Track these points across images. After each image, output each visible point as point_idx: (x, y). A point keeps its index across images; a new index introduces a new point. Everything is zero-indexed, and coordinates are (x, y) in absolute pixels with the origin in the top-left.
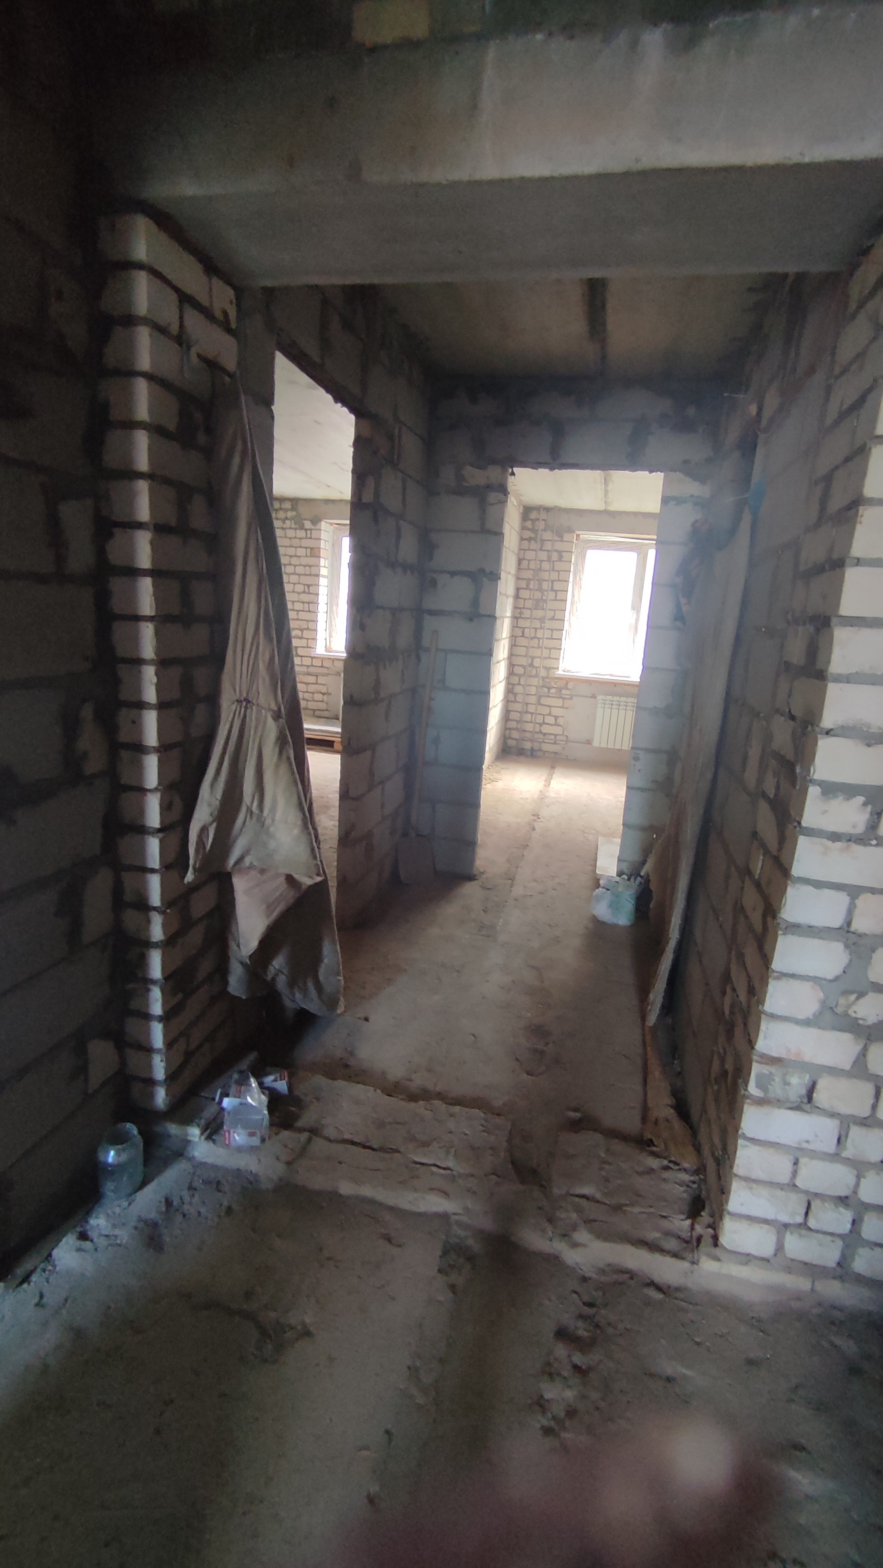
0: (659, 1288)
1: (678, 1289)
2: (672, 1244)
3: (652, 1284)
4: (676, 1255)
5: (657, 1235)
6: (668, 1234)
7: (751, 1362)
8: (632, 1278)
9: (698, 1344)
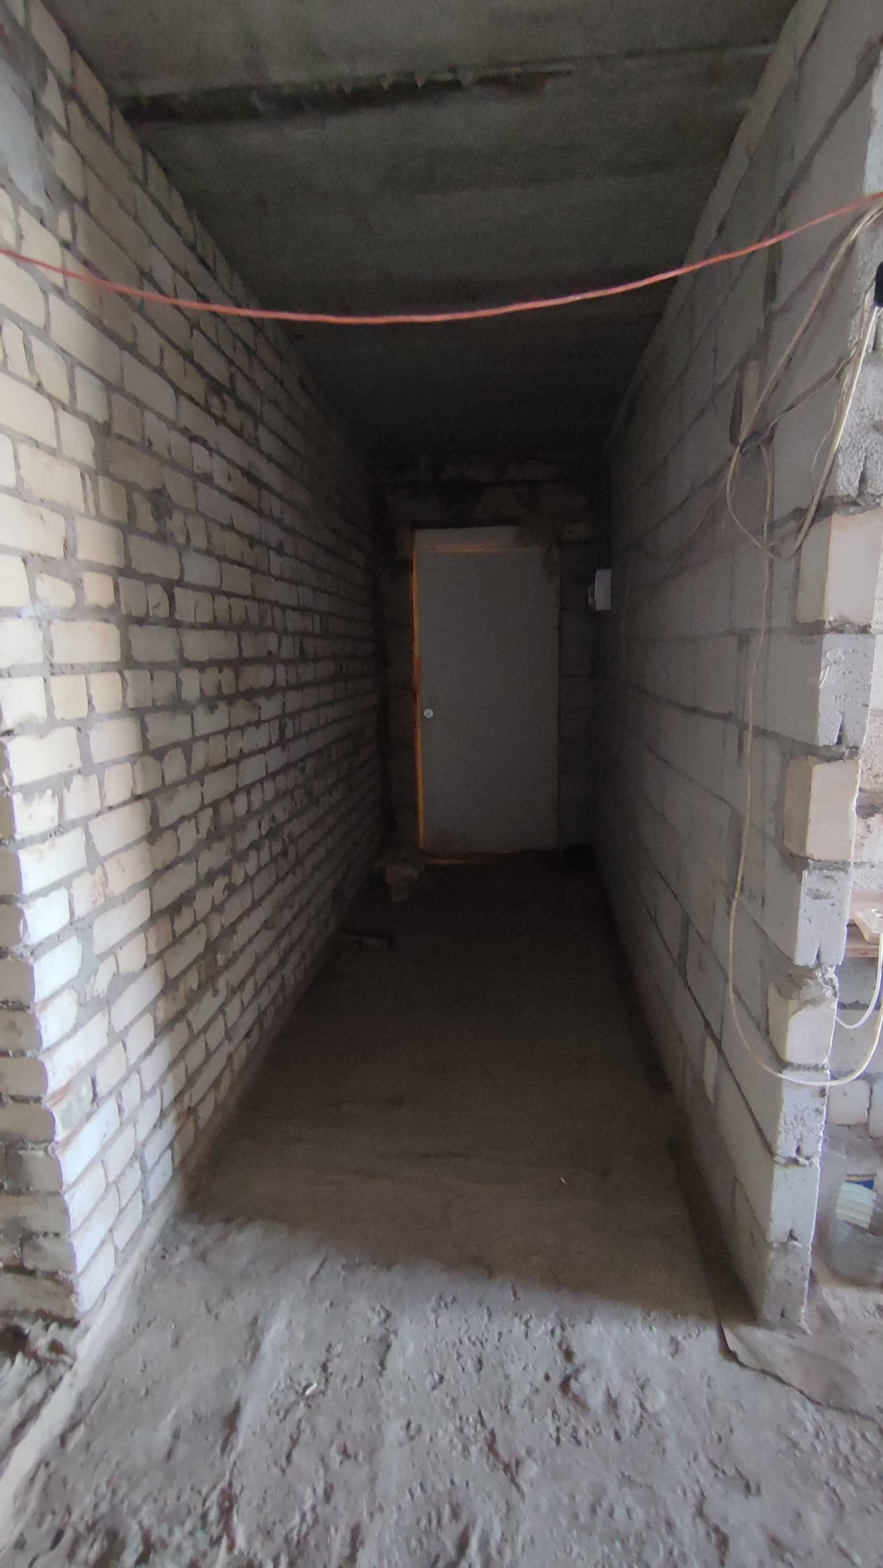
0: (72, 1427)
1: (79, 1404)
2: (36, 1390)
3: (63, 1439)
4: (53, 1387)
5: (18, 1403)
6: (21, 1391)
7: (176, 1343)
8: (47, 1465)
9: (147, 1393)
